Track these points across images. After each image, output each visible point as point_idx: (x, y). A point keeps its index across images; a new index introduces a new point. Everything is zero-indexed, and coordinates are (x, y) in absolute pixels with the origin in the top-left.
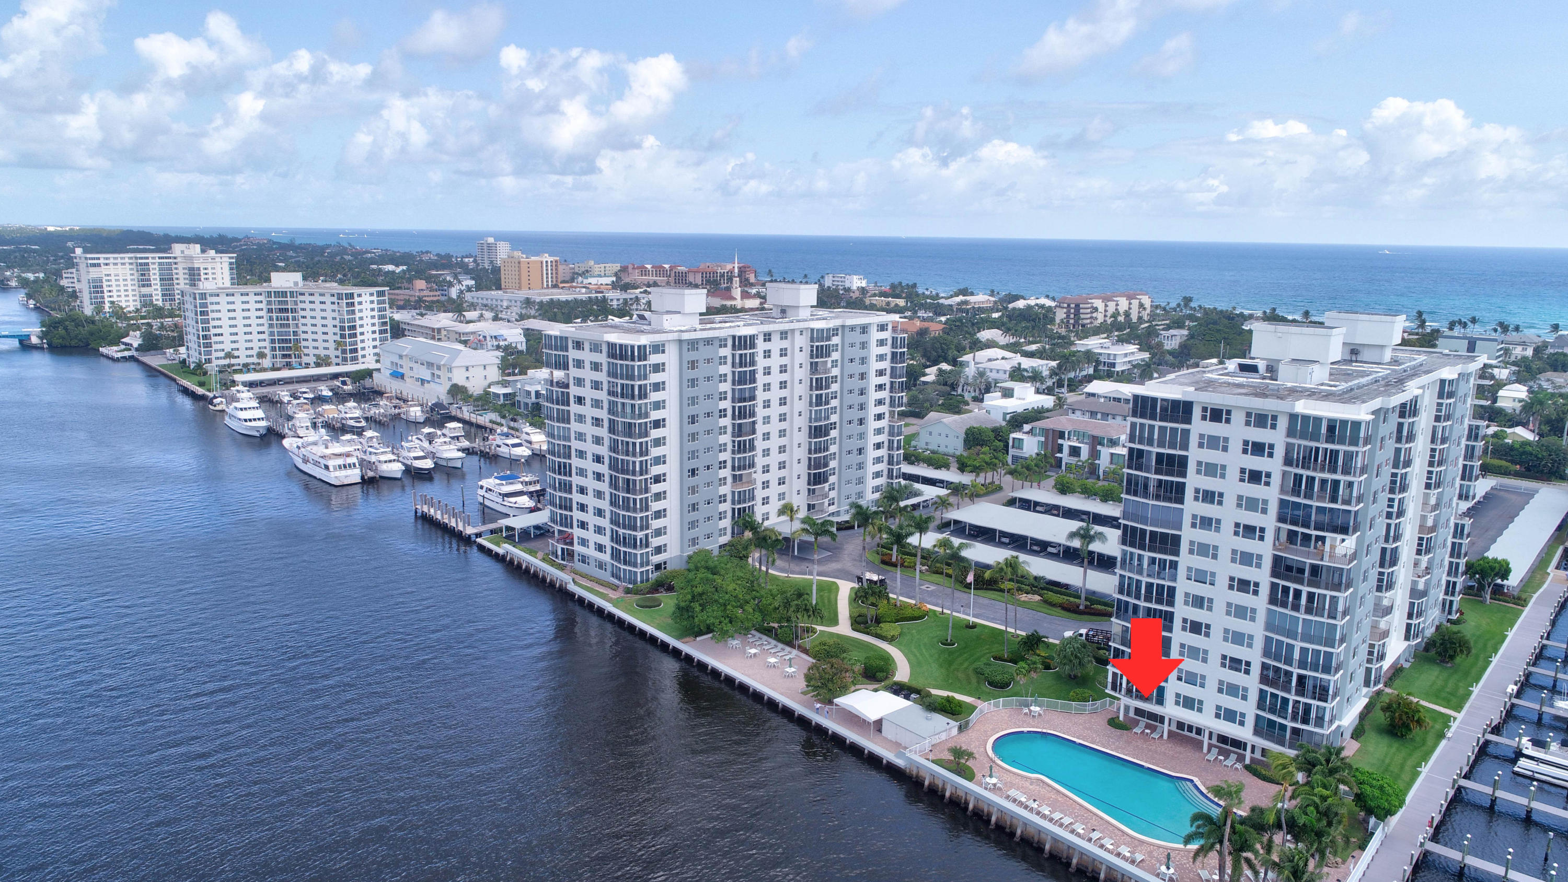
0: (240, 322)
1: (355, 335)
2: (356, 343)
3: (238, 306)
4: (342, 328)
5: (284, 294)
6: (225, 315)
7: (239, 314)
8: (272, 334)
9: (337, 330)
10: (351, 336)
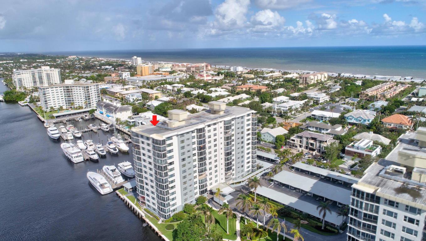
0: (56, 96)
1: (90, 99)
2: (90, 101)
3: (55, 91)
4: (86, 97)
5: (68, 87)
6: (51, 94)
7: (55, 94)
8: (65, 99)
9: (84, 97)
10: (88, 99)
